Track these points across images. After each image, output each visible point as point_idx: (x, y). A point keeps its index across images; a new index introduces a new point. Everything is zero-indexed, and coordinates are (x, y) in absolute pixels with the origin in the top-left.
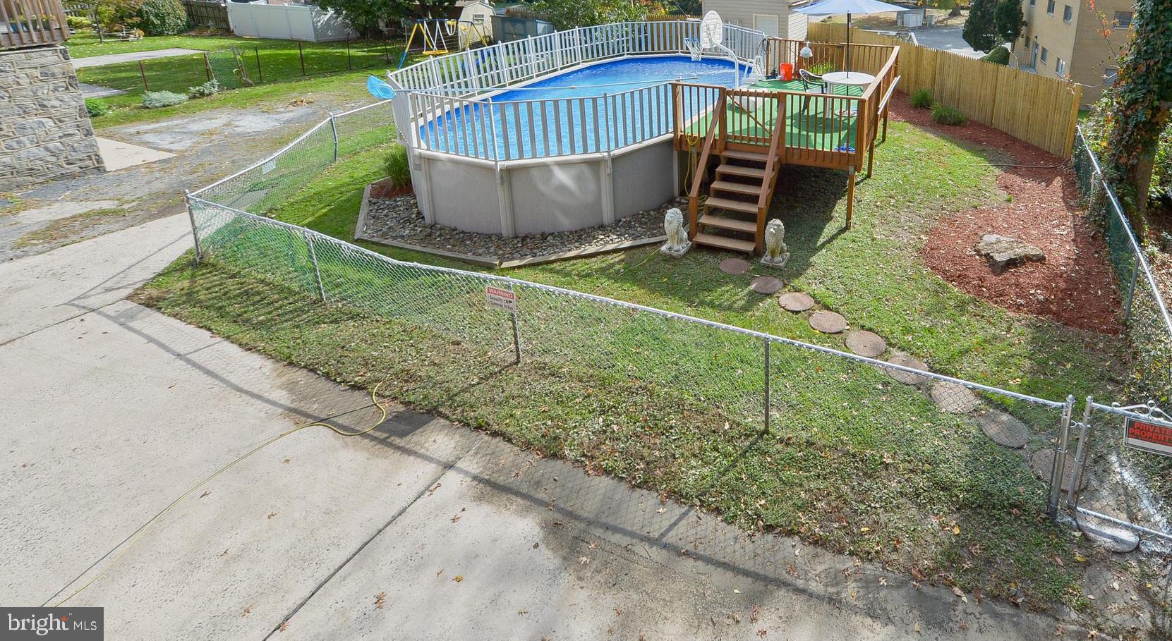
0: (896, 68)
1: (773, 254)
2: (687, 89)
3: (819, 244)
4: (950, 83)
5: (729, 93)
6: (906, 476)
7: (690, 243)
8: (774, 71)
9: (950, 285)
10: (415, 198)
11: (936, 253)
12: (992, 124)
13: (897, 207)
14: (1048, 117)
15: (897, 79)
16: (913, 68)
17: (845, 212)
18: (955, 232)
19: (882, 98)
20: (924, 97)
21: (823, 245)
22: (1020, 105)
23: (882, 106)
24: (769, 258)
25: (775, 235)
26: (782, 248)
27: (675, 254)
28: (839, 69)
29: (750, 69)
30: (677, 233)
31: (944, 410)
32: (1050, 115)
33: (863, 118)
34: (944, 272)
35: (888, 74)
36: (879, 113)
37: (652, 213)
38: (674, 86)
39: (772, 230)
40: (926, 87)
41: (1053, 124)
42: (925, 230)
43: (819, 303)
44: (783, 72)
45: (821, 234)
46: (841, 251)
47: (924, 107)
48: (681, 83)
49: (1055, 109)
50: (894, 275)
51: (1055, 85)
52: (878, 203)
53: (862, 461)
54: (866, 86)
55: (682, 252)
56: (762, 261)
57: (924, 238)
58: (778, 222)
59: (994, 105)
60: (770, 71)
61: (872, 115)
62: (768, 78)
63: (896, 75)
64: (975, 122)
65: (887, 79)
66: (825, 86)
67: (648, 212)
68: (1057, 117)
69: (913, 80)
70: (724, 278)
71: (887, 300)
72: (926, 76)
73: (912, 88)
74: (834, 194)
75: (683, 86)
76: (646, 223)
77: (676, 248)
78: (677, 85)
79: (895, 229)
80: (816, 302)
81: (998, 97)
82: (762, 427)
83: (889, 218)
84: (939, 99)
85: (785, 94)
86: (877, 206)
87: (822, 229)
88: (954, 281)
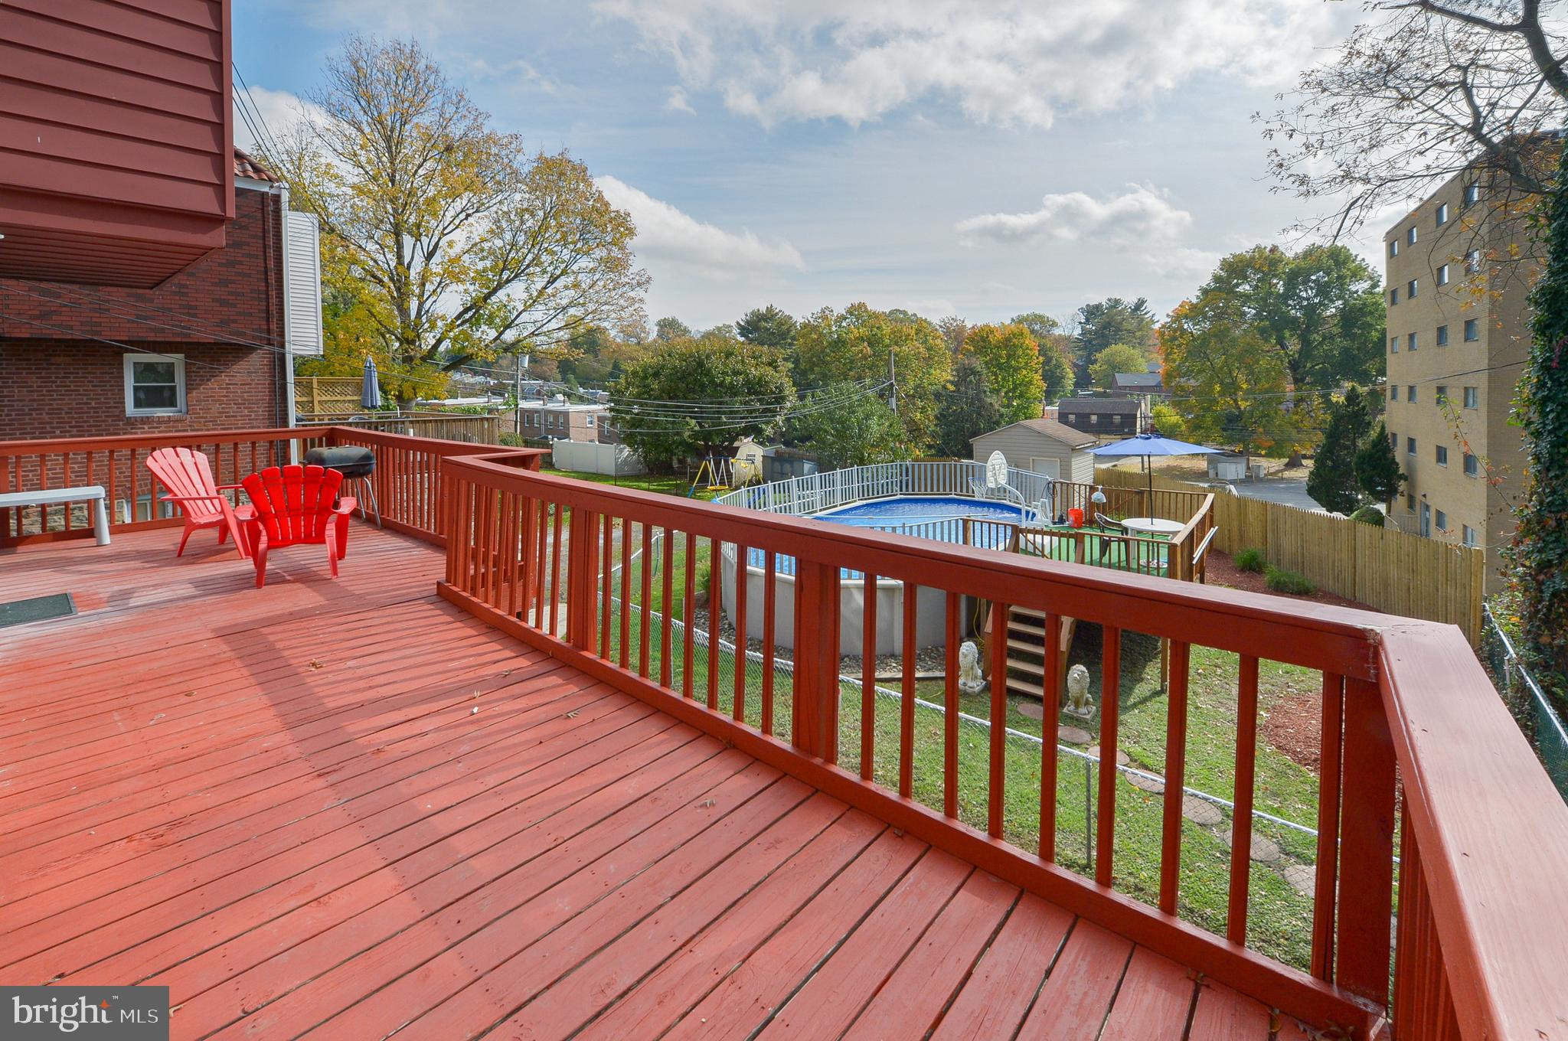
0: (1212, 517)
1: (1077, 705)
2: (978, 525)
3: (1129, 703)
4: (1288, 544)
5: (1022, 531)
6: (1258, 945)
7: (984, 683)
8: (1062, 516)
9: (1304, 769)
10: (725, 612)
11: (1281, 732)
12: (1355, 597)
13: (1225, 678)
14: (1437, 590)
15: (1213, 530)
16: (1235, 524)
17: (1160, 675)
18: (1308, 712)
19: (1197, 547)
20: (1254, 558)
21: (1135, 705)
22: (1394, 573)
23: (1197, 555)
24: (1072, 708)
25: (1079, 681)
26: (1087, 699)
27: (969, 690)
28: (1140, 515)
29: (1034, 515)
30: (972, 668)
31: (1302, 893)
32: (1440, 587)
33: (1175, 565)
34: (1295, 753)
35: (1202, 522)
36: (1194, 562)
37: (941, 649)
38: (965, 522)
39: (1076, 675)
40: (1255, 547)
41: (1446, 601)
42: (1265, 706)
43: (1136, 761)
44: (1071, 518)
45: (1131, 695)
46: (1157, 715)
47: (1254, 570)
48: (972, 518)
49: (1447, 580)
50: (1228, 748)
51: (1441, 549)
52: (1200, 671)
53: (1202, 918)
54: (1175, 533)
55: (977, 689)
56: (1065, 710)
57: (1265, 715)
58: (1082, 668)
59: (1355, 572)
60: (1058, 514)
61: (1186, 565)
62: (1055, 523)
63: (1212, 526)
64: (1330, 594)
65: (1202, 527)
66: (1125, 530)
67: (937, 648)
68: (1451, 591)
69: (1235, 536)
70: (1024, 720)
71: (1221, 772)
72: (1254, 532)
73: (1236, 547)
74: (1144, 656)
75: (974, 521)
76: (935, 658)
77: (970, 684)
78: (968, 520)
79: (1225, 701)
80: (1131, 760)
81: (1359, 561)
82: (1084, 862)
83: (1216, 688)
84: (1275, 562)
85: (1083, 535)
86: (1199, 674)
87: (1131, 689)
88: (1309, 764)
